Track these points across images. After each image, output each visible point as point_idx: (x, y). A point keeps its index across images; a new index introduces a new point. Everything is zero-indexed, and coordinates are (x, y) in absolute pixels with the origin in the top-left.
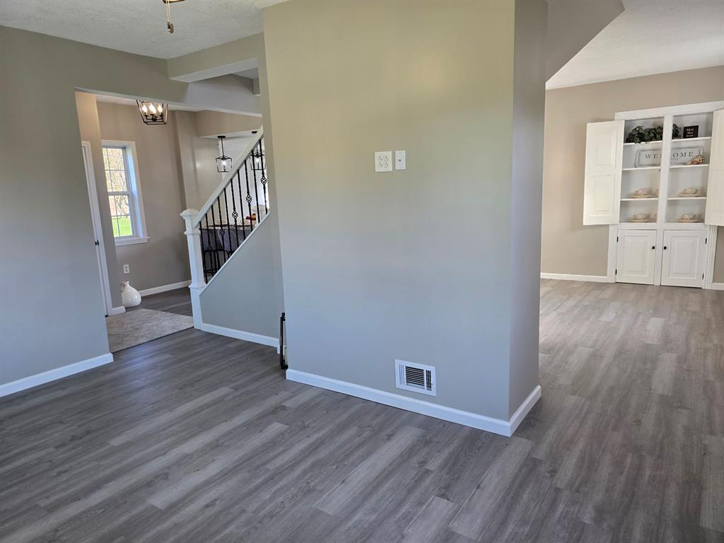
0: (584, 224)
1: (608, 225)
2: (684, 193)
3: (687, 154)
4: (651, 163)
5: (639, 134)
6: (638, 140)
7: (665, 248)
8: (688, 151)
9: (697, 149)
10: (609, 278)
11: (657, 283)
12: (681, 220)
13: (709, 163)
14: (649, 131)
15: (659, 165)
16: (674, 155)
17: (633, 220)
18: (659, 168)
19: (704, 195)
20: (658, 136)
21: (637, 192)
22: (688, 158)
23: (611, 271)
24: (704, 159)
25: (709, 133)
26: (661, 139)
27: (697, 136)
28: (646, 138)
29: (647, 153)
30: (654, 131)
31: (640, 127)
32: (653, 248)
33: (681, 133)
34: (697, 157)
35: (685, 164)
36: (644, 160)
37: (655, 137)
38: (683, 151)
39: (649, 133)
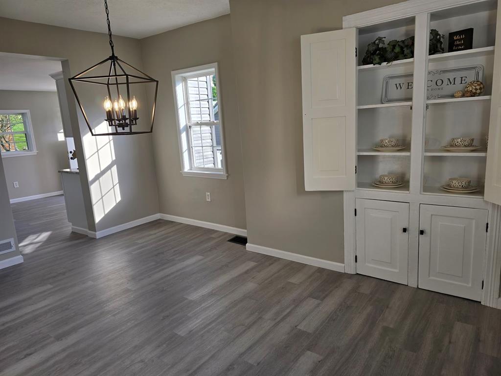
0: (306, 190)
1: (342, 192)
2: (452, 146)
3: (458, 81)
4: (403, 97)
5: (378, 49)
6: (377, 58)
7: (422, 232)
8: (458, 75)
9: (473, 72)
10: (346, 267)
11: (413, 284)
12: (447, 189)
13: (490, 94)
14: (394, 44)
15: (410, 99)
16: (436, 84)
17: (378, 184)
18: (409, 103)
19: (483, 147)
20: (406, 51)
21: (382, 141)
22: (459, 87)
23: (349, 257)
24: (485, 88)
25: (491, 42)
26: (413, 57)
27: (471, 48)
28: (389, 55)
29: (398, 81)
30: (400, 43)
31: (380, 39)
32: (405, 230)
33: (445, 44)
34: (471, 84)
35: (453, 96)
36: (394, 93)
37: (402, 52)
38: (451, 76)
39: (394, 46)
